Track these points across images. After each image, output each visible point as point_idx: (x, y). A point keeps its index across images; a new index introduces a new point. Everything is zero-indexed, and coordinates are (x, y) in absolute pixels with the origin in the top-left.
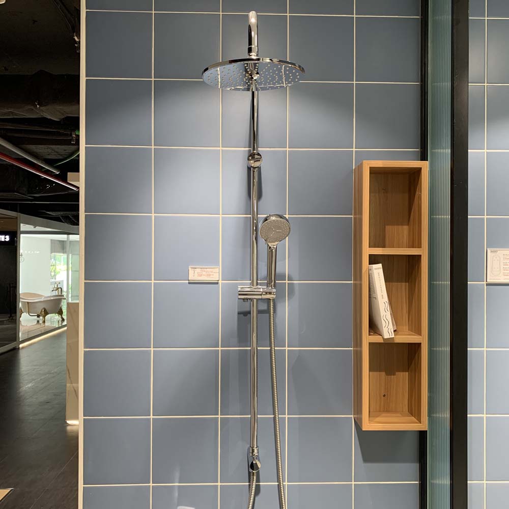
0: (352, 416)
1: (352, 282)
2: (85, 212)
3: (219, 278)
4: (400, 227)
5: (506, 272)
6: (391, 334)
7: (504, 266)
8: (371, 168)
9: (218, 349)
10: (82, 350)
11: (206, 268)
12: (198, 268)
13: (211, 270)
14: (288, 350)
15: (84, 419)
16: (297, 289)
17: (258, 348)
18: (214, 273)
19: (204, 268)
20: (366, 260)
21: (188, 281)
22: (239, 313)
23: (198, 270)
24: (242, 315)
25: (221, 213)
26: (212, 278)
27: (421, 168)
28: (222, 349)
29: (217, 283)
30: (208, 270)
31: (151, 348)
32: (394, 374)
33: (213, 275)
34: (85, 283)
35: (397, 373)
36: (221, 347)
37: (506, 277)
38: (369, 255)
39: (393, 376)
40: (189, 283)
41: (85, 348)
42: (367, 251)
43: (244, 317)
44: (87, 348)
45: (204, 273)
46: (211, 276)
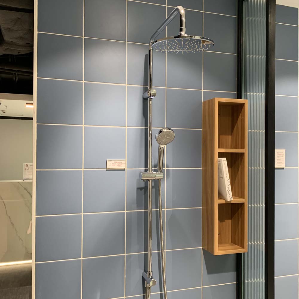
0: (201, 247)
1: (201, 168)
2: (37, 123)
3: (125, 167)
4: (227, 136)
5: (279, 162)
6: (231, 198)
7: (278, 159)
8: (219, 102)
9: (124, 211)
10: (34, 216)
11: (118, 161)
12: (113, 160)
13: (121, 162)
14: (166, 210)
15: (36, 264)
16: (171, 173)
17: (152, 210)
18: (123, 164)
19: (116, 161)
20: (216, 155)
21: (106, 169)
22: (137, 189)
23: (113, 162)
24: (139, 190)
25: (126, 126)
26: (121, 167)
27: (244, 103)
28: (127, 211)
29: (124, 170)
30: (119, 161)
31: (81, 213)
32: (224, 221)
33: (122, 165)
34: (36, 171)
35: (225, 221)
36: (126, 211)
37: (279, 165)
38: (218, 153)
39: (223, 223)
40: (107, 170)
41: (36, 215)
42: (217, 150)
43: (140, 191)
44: (38, 215)
45: (116, 164)
46: (121, 166)
